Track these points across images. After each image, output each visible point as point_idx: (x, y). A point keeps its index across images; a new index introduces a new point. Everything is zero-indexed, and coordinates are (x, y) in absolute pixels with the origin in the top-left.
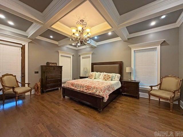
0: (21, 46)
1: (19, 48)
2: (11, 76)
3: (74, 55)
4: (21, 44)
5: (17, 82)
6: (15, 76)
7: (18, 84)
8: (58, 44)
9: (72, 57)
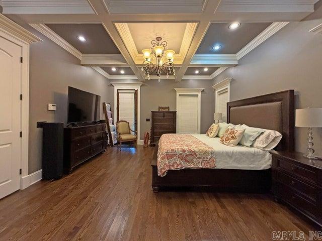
0: (134, 91)
1: (132, 94)
2: (125, 123)
3: (205, 91)
4: (134, 90)
5: (130, 129)
6: (129, 123)
7: (130, 131)
8: (174, 78)
9: (200, 94)
